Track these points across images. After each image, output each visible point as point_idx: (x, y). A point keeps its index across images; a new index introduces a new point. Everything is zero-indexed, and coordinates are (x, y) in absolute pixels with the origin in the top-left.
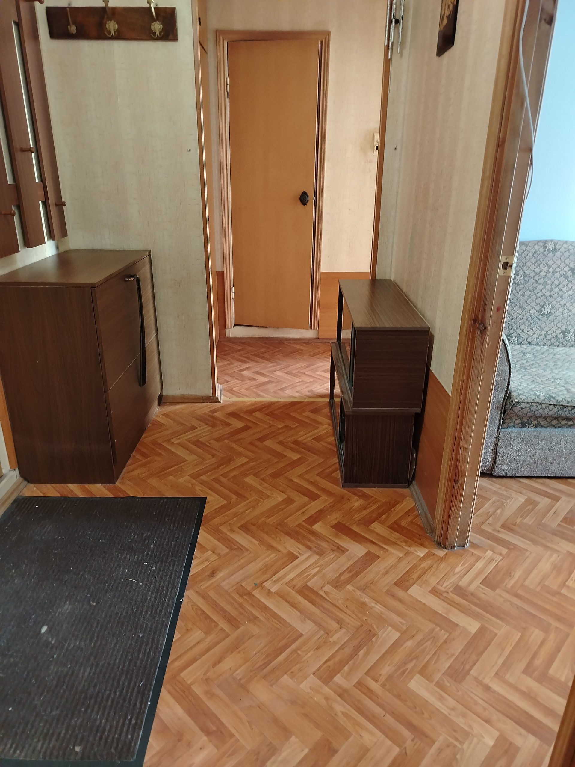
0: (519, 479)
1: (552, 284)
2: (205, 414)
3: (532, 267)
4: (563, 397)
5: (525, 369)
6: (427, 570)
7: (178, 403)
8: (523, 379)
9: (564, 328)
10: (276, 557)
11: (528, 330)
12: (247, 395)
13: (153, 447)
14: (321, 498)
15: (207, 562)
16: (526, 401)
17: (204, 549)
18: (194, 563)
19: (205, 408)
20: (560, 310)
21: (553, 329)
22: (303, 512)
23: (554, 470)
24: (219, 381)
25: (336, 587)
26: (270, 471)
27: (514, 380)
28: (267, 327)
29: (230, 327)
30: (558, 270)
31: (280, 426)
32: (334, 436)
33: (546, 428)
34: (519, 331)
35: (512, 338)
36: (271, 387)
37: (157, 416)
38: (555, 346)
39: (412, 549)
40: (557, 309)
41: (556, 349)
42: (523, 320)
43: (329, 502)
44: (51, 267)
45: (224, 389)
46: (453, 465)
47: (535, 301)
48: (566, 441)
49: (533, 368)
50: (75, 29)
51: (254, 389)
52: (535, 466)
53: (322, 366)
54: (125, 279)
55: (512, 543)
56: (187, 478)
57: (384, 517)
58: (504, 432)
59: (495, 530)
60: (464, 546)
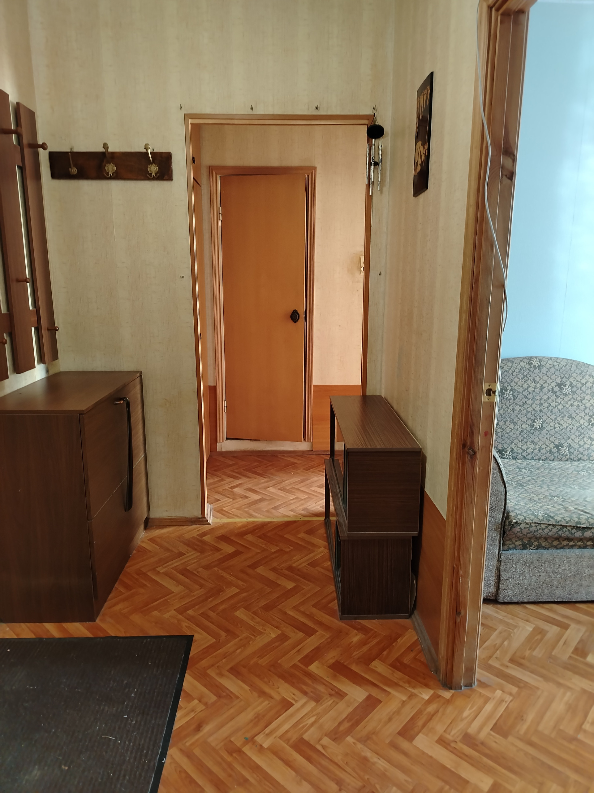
0: (525, 605)
1: (541, 399)
2: (193, 537)
3: (520, 383)
4: (562, 516)
5: (522, 486)
6: (433, 715)
7: (166, 526)
8: (520, 497)
9: (557, 442)
10: (269, 705)
11: (522, 444)
12: (239, 515)
13: (136, 577)
14: (317, 633)
15: (193, 713)
16: (524, 521)
17: (190, 698)
18: (179, 714)
19: (193, 531)
20: (552, 424)
21: (547, 443)
22: (298, 651)
23: (560, 594)
24: (209, 500)
25: (334, 740)
26: (263, 603)
27: (511, 499)
28: (259, 440)
29: (221, 441)
30: (545, 385)
31: (273, 551)
32: (330, 560)
33: (548, 549)
34: (513, 446)
35: (507, 452)
36: (264, 506)
37: (143, 542)
38: (550, 460)
39: (415, 691)
40: (549, 423)
41: (551, 463)
42: (516, 434)
43: (326, 638)
44: (39, 391)
45: (214, 509)
46: (453, 596)
47: (526, 415)
48: (570, 562)
49: (529, 485)
50: (76, 171)
51: (245, 508)
52: (540, 590)
53: (316, 481)
54: (115, 402)
55: (522, 680)
56: (173, 612)
57: (385, 653)
58: (505, 554)
59: (502, 665)
60: (472, 686)
